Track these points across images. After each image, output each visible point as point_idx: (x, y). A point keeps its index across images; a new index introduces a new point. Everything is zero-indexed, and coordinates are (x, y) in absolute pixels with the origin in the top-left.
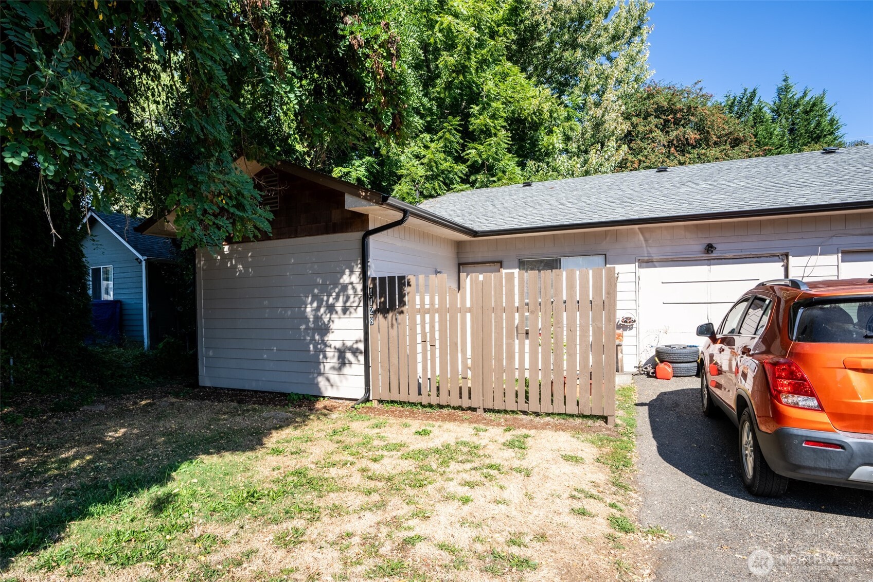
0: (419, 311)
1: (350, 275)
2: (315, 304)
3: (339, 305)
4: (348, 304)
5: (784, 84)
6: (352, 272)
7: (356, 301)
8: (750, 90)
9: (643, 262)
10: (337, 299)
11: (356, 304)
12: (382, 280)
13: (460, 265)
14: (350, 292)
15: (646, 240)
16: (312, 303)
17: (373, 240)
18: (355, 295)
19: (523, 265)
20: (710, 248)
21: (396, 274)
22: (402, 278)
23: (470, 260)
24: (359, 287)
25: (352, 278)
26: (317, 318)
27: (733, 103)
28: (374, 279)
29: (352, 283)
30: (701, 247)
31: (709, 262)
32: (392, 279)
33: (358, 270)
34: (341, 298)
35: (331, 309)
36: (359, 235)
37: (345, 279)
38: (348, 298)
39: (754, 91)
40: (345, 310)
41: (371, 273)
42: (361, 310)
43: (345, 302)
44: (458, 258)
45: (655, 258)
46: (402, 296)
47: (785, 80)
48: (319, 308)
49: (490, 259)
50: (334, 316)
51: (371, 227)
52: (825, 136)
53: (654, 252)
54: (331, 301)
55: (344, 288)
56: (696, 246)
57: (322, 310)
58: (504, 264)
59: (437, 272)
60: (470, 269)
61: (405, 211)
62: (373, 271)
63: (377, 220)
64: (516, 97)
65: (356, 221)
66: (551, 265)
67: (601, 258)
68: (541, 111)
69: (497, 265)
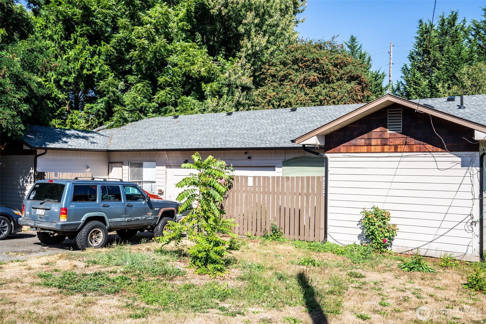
3: (29, 180)
10: (28, 178)
11: (33, 180)
13: (109, 163)
14: (32, 176)
17: (39, 159)
20: (186, 162)
22: (44, 173)
23: (113, 161)
24: (34, 174)
25: (32, 171)
26: (23, 185)
28: (37, 172)
32: (41, 172)
33: (34, 168)
36: (34, 156)
40: (31, 182)
44: (109, 160)
48: (23, 181)
50: (28, 184)
51: (38, 154)
53: (170, 162)
55: (31, 173)
58: (124, 164)
59: (88, 167)
60: (114, 165)
61: (46, 149)
62: (39, 170)
63: (39, 152)
64: (187, 64)
65: (33, 152)
66: (140, 165)
67: (155, 163)
68: (200, 72)
69: (121, 163)
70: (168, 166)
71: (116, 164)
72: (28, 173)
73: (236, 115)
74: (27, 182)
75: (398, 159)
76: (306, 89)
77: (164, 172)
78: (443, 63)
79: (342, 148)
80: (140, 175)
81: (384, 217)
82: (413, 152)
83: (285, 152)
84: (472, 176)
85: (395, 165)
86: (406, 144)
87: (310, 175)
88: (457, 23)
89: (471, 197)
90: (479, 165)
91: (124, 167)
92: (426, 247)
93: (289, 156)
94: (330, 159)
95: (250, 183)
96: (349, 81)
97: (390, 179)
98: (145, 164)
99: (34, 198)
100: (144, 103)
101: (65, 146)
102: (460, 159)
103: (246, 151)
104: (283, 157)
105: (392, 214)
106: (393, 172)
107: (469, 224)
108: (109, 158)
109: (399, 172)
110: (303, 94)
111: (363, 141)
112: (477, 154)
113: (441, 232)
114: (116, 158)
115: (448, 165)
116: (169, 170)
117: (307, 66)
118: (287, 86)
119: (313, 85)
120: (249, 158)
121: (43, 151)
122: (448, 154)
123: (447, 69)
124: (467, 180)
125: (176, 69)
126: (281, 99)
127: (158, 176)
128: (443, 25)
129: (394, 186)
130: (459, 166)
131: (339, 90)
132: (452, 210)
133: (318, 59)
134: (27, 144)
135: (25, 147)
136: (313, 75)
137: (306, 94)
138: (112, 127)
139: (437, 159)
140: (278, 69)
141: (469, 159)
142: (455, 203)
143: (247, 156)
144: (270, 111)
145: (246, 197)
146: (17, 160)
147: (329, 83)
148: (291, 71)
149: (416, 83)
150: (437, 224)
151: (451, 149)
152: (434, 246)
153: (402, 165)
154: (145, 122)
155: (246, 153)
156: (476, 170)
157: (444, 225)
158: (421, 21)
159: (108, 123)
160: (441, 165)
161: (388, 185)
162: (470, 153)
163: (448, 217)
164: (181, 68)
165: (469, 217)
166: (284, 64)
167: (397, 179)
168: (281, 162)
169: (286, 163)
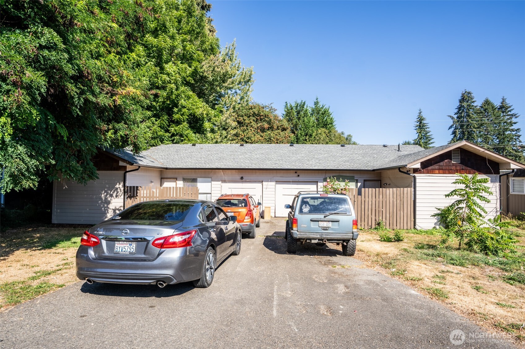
0: (142, 197)
1: (119, 185)
2: (105, 194)
3: (114, 195)
4: (118, 194)
6: (120, 184)
7: (121, 193)
8: (303, 102)
9: (223, 181)
10: (114, 192)
11: (121, 194)
12: (130, 187)
13: (161, 178)
14: (119, 190)
15: (224, 174)
16: (104, 194)
17: (129, 174)
18: (121, 191)
19: (185, 180)
20: (242, 178)
21: (135, 185)
22: (137, 187)
23: (165, 177)
24: (122, 189)
26: (106, 199)
27: (297, 106)
28: (128, 187)
29: (119, 188)
30: (239, 178)
31: (243, 182)
32: (134, 187)
33: (122, 184)
34: (115, 192)
35: (111, 196)
36: (123, 172)
37: (117, 186)
38: (118, 192)
39: (305, 102)
40: (117, 196)
41: (127, 184)
42: (122, 197)
43: (117, 194)
44: (161, 176)
45: (226, 180)
46: (137, 193)
47: (317, 99)
48: (106, 195)
49: (173, 177)
50: (112, 198)
51: (127, 170)
52: (328, 125)
53: (226, 178)
54: (111, 193)
55: (117, 189)
56: (238, 177)
57: (108, 196)
58: (178, 179)
59: (152, 182)
60: (165, 180)
61: (140, 166)
62: (130, 184)
63: (128, 168)
65: (124, 168)
66: (194, 180)
67: (210, 179)
69: (175, 179)
70: (224, 181)
71: (169, 180)
72: (112, 187)
77: (220, 186)
79: (425, 171)
80: (195, 188)
82: (466, 173)
83: (326, 172)
84: (496, 187)
86: (463, 169)
89: (496, 198)
90: (499, 181)
91: (178, 182)
94: (417, 178)
98: (198, 179)
102: (491, 178)
104: (323, 176)
107: (495, 212)
108: (161, 174)
111: (438, 167)
114: (169, 174)
116: (224, 185)
120: (298, 176)
122: (484, 175)
124: (494, 189)
127: (214, 189)
130: (490, 182)
132: (486, 205)
134: (124, 161)
135: (121, 164)
141: (495, 178)
143: (296, 175)
147: (272, 130)
151: (486, 173)
155: (296, 172)
156: (498, 184)
158: (286, 102)
162: (495, 175)
165: (495, 209)
168: (322, 178)
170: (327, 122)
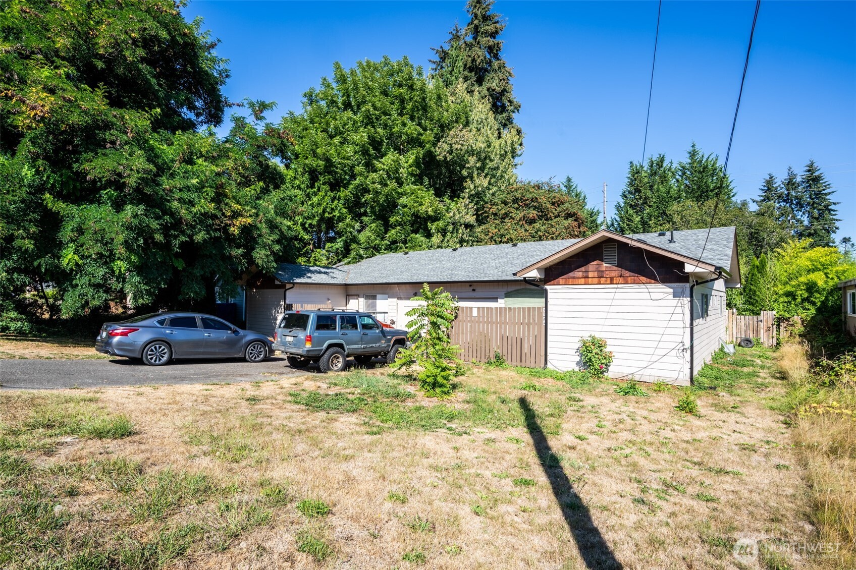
5: (692, 149)
8: (661, 155)
10: (279, 308)
13: (347, 295)
14: (282, 306)
15: (399, 290)
16: (273, 310)
17: (288, 292)
19: (365, 297)
20: (415, 294)
21: (291, 301)
23: (350, 294)
25: (282, 303)
26: (275, 315)
28: (287, 304)
36: (284, 290)
40: (281, 312)
42: (284, 310)
44: (346, 292)
45: (402, 297)
47: (693, 146)
49: (355, 293)
50: (278, 314)
51: (287, 288)
56: (412, 293)
57: (275, 312)
58: (360, 296)
59: (329, 300)
60: (351, 297)
61: (294, 284)
62: (288, 302)
63: (288, 286)
64: (416, 205)
65: (282, 286)
66: (374, 297)
67: (387, 296)
68: (427, 211)
69: (357, 296)
70: (399, 298)
71: (353, 297)
72: (279, 305)
73: (461, 250)
74: (278, 312)
75: (614, 290)
76: (526, 225)
77: (395, 304)
78: (654, 200)
79: (561, 280)
80: (374, 306)
81: (601, 346)
82: (628, 283)
83: (507, 285)
84: (683, 305)
85: (611, 296)
86: (621, 276)
87: (531, 305)
88: (665, 165)
89: (683, 325)
90: (689, 295)
91: (360, 299)
92: (641, 373)
93: (512, 288)
94: (549, 291)
95: (475, 313)
96: (566, 218)
97: (606, 309)
98: (378, 296)
99: (285, 327)
100: (377, 242)
101: (309, 281)
102: (671, 290)
103: (471, 283)
104: (505, 290)
105: (609, 342)
106: (609, 302)
107: (680, 351)
109: (615, 302)
110: (523, 230)
111: (581, 273)
112: (688, 285)
113: (655, 358)
114: (352, 291)
115: (661, 296)
116: (400, 302)
117: (526, 205)
118: (508, 223)
119: (532, 222)
120: (474, 290)
121: (291, 285)
122: (660, 285)
123: (658, 207)
124: (679, 310)
125: (406, 209)
126: (502, 236)
127: (390, 307)
128: (652, 166)
129: (610, 315)
130: (671, 296)
131: (557, 226)
132: (665, 338)
133: (537, 199)
134: (277, 279)
135: (277, 283)
136: (533, 213)
137: (526, 230)
138: (349, 263)
139: (650, 290)
140: (500, 208)
141: (680, 290)
142: (668, 331)
143: (471, 288)
144: (493, 247)
145: (471, 326)
146: (270, 293)
147: (547, 220)
148: (511, 210)
149: (629, 220)
150: (651, 351)
151: (664, 281)
152: (647, 372)
153: (618, 296)
154: (378, 258)
155: (470, 286)
156: (686, 300)
157: (658, 352)
158: (631, 163)
159: (346, 260)
160: (654, 296)
161: (604, 315)
162: (681, 284)
163: (661, 345)
164: (410, 209)
165: (681, 344)
166: (505, 203)
167: (612, 309)
168: (503, 293)
169: (508, 295)
170: (708, 187)
